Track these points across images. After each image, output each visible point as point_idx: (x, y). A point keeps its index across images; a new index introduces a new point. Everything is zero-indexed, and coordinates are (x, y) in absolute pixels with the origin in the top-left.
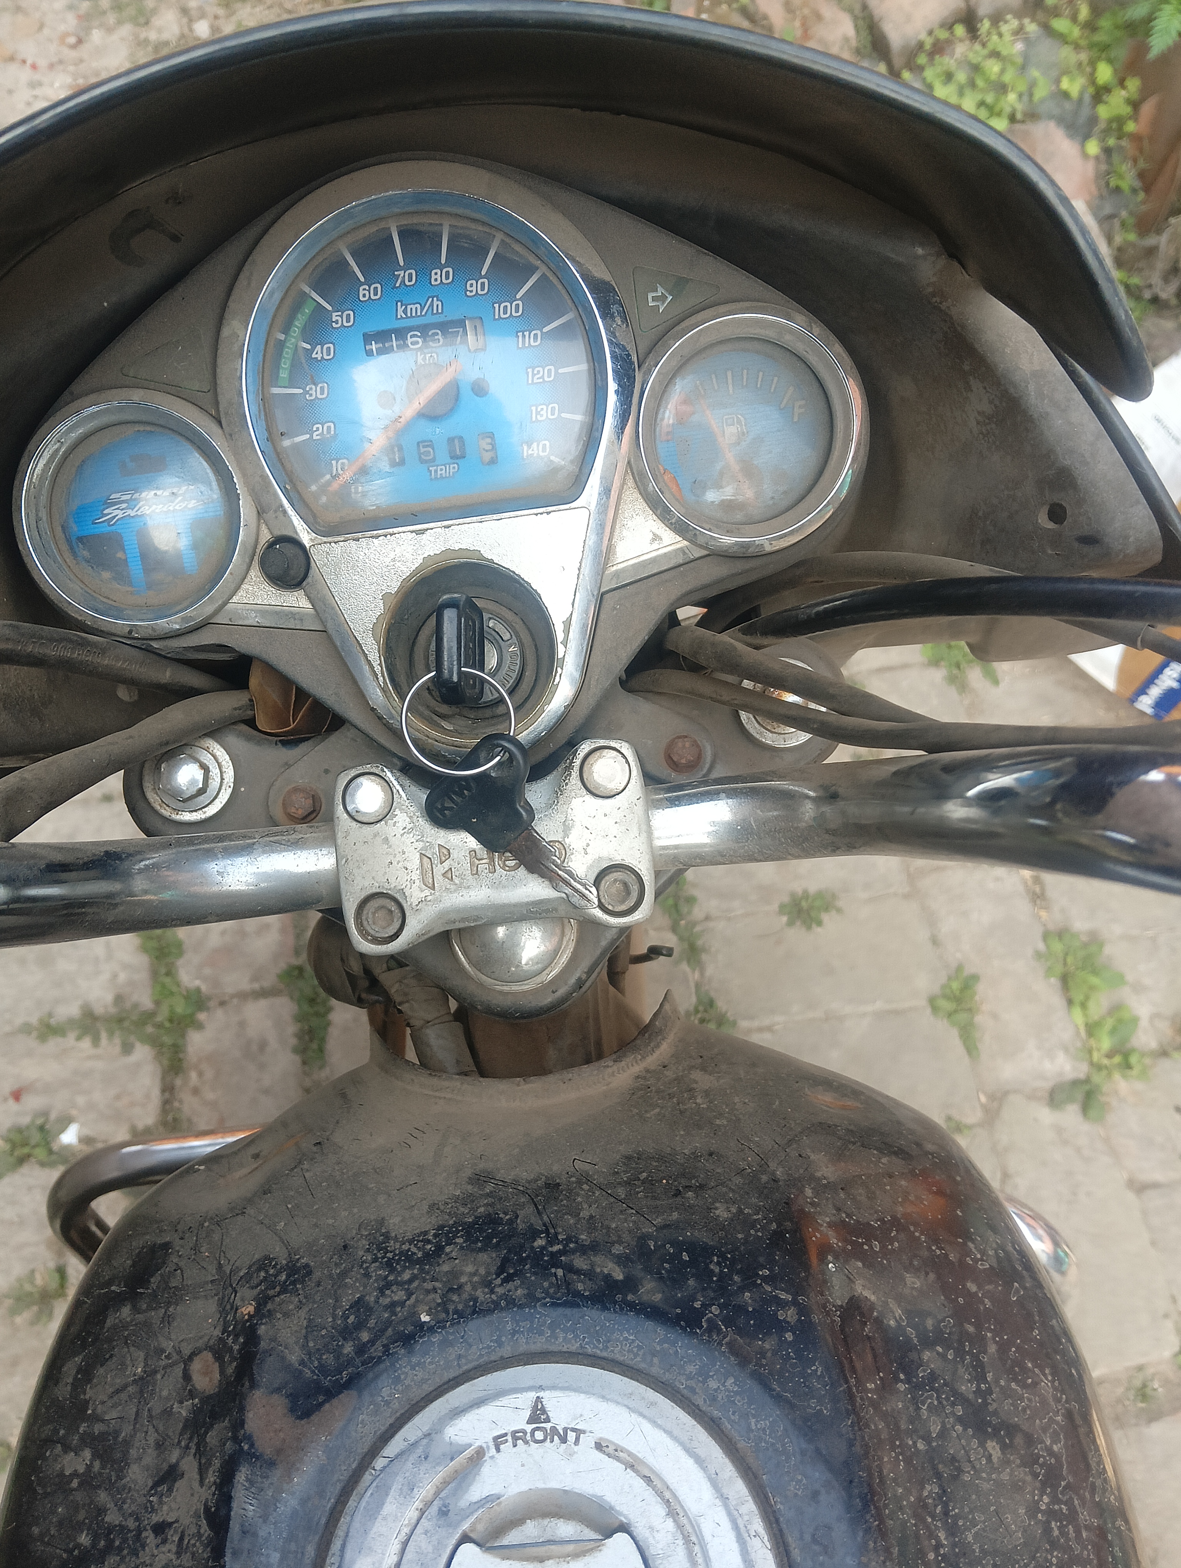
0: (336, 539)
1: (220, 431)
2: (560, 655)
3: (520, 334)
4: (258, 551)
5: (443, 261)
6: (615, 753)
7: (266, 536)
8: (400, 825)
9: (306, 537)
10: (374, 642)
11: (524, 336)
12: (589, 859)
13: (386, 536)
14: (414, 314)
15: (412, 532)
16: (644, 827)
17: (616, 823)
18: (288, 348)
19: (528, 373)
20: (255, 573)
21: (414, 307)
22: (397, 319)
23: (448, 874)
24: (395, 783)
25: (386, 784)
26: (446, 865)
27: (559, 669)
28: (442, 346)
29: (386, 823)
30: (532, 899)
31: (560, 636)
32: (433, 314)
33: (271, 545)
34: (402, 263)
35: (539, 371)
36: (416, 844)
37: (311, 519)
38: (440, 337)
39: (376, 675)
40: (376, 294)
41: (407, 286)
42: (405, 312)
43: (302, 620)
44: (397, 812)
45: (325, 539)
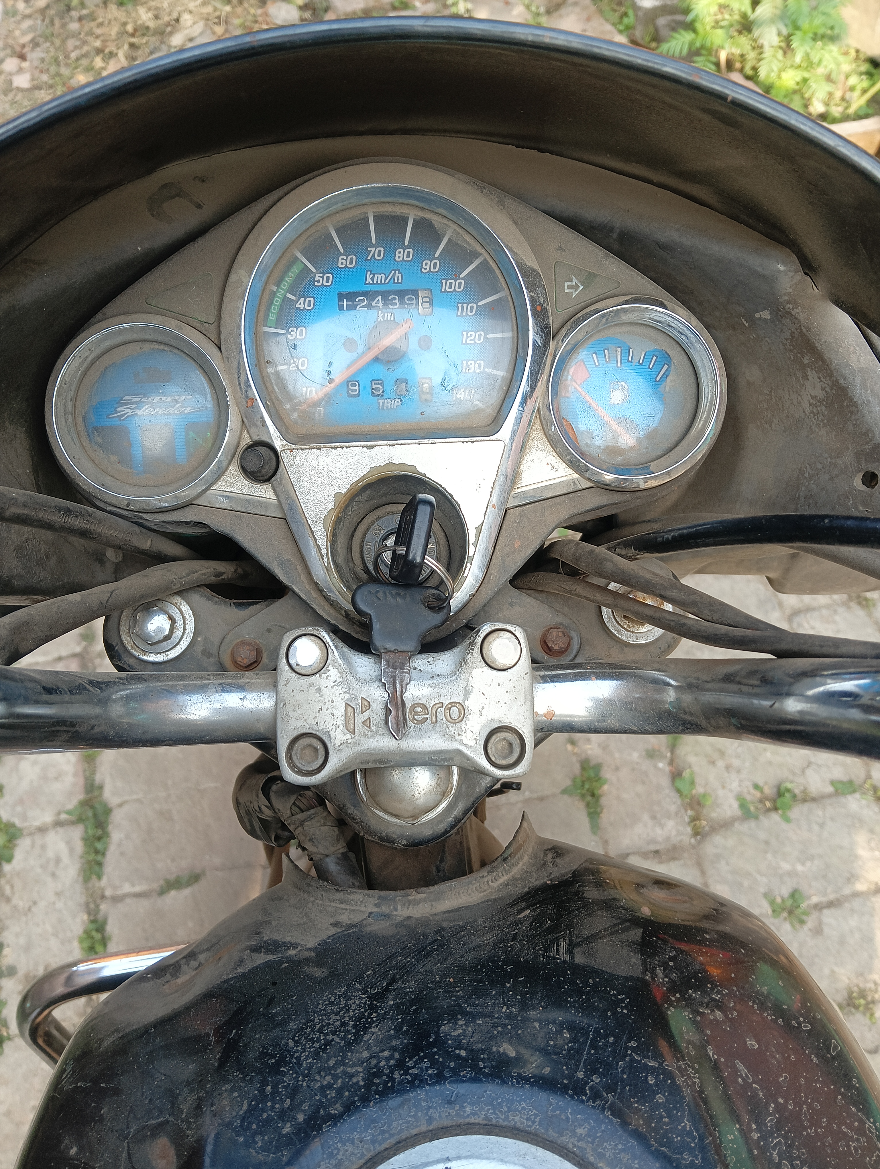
0: (303, 447)
1: (220, 354)
2: (471, 554)
3: (460, 305)
4: (238, 451)
5: (406, 243)
6: (510, 634)
7: (246, 440)
8: (332, 679)
9: (278, 443)
10: (324, 530)
11: (463, 307)
12: (483, 720)
13: (342, 448)
14: (379, 282)
15: (363, 447)
16: (529, 698)
17: (507, 692)
18: (279, 298)
19: (463, 335)
20: (234, 468)
21: (380, 276)
22: (366, 284)
23: (367, 723)
24: (331, 644)
25: (323, 645)
26: (367, 714)
27: (469, 565)
28: (398, 308)
29: (320, 676)
30: (434, 749)
31: (472, 538)
32: (394, 283)
33: (250, 447)
34: (374, 242)
35: (471, 335)
36: (343, 695)
37: (283, 430)
38: (397, 301)
39: (322, 556)
40: (351, 263)
41: (376, 260)
42: (373, 279)
43: (266, 508)
44: (330, 668)
45: (294, 446)
